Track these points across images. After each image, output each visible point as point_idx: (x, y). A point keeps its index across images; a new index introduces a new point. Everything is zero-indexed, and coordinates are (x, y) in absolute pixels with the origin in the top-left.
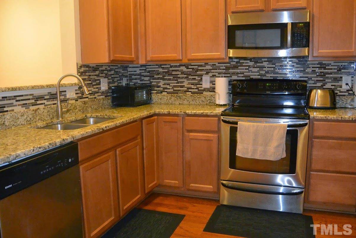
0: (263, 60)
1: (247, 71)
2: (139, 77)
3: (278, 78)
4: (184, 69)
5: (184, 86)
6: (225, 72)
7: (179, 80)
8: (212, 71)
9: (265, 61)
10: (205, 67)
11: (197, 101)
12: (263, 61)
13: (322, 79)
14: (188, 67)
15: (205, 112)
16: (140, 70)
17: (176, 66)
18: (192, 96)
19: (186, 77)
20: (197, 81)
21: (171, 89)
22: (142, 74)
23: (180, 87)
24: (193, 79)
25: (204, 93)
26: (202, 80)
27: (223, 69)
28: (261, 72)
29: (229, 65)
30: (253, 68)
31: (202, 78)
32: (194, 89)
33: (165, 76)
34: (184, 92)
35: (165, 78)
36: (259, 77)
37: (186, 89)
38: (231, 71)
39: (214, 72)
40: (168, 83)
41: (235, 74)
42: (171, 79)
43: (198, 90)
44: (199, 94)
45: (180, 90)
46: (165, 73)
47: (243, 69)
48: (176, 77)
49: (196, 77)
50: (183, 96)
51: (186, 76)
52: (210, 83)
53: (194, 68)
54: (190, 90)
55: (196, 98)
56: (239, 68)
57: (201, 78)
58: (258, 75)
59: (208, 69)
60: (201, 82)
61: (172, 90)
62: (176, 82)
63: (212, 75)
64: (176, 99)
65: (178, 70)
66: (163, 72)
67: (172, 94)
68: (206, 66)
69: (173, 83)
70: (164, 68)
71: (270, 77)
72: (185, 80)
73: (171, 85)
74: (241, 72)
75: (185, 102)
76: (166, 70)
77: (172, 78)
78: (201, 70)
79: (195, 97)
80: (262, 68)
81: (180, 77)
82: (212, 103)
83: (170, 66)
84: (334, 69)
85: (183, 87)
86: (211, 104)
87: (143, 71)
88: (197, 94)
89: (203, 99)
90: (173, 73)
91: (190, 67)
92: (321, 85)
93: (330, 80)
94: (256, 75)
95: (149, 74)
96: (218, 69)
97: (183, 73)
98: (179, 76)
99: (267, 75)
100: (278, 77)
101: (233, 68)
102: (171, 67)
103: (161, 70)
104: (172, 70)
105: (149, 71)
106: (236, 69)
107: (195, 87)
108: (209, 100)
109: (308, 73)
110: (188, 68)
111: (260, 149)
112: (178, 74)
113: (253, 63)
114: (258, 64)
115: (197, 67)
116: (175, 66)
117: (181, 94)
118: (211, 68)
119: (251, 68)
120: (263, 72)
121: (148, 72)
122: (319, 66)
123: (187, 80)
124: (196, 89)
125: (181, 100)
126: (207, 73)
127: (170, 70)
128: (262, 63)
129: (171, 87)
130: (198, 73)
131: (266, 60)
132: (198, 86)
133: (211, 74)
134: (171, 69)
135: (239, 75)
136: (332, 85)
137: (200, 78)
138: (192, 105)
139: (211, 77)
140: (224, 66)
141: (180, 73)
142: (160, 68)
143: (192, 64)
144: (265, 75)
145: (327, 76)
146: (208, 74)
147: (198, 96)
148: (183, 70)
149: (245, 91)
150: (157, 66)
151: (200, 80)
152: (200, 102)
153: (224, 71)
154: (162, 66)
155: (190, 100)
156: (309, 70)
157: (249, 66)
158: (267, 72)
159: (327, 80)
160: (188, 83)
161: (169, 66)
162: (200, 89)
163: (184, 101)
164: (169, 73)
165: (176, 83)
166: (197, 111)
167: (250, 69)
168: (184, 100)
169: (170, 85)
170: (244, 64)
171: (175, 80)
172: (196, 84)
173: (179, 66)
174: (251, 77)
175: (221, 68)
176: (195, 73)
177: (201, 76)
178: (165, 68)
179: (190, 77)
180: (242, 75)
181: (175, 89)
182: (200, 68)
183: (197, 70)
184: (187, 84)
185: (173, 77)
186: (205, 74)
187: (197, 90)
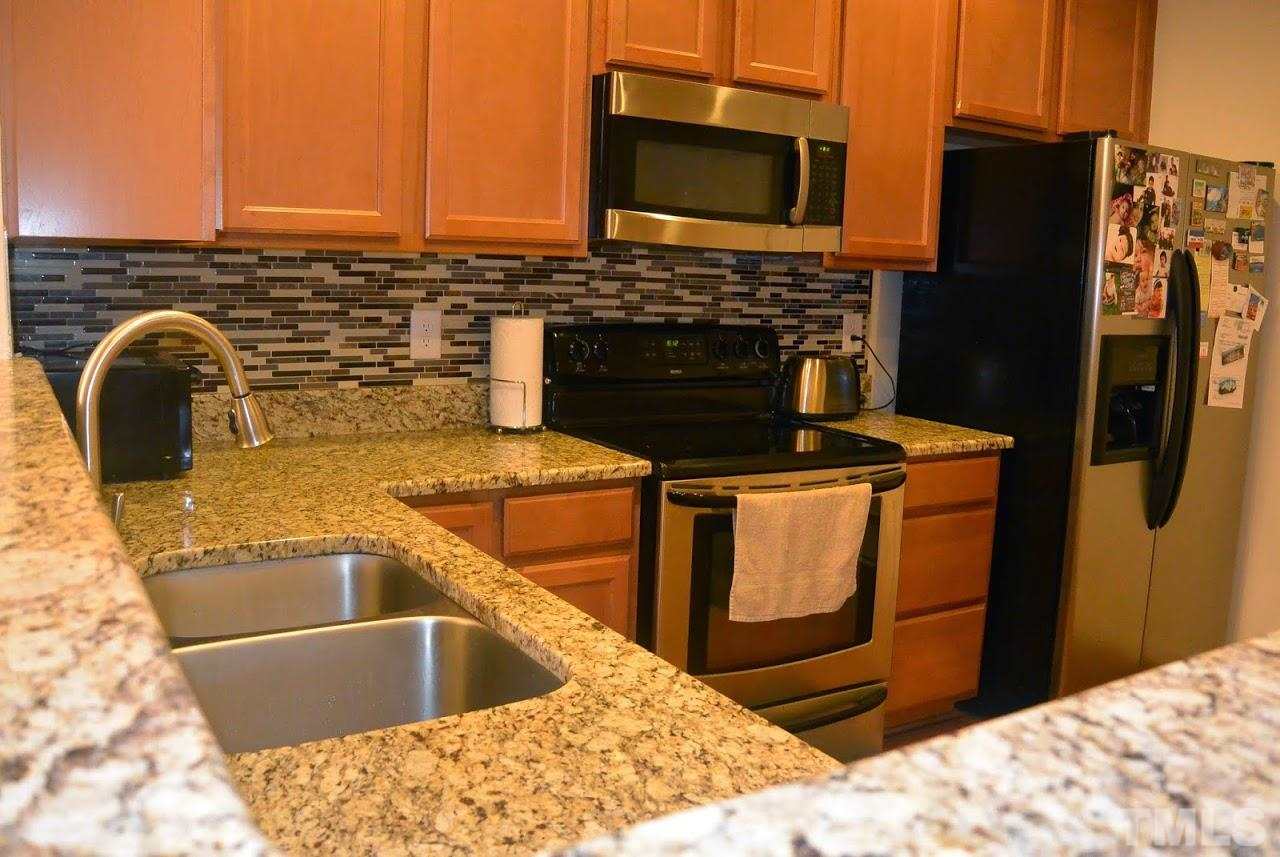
0: (634, 252)
1: (582, 290)
2: (79, 308)
3: (681, 320)
4: (327, 273)
5: (328, 352)
6: (503, 294)
7: (303, 327)
8: (453, 287)
9: (641, 257)
10: (424, 268)
11: (391, 419)
12: (634, 256)
13: (795, 322)
14: (349, 267)
15: (593, 468)
16: (87, 271)
17: (288, 261)
18: (369, 397)
19: (335, 313)
20: (384, 332)
21: (263, 368)
22: (99, 293)
23: (309, 360)
24: (368, 319)
25: (416, 382)
26: (408, 326)
27: (496, 282)
28: (628, 297)
29: (517, 264)
30: (604, 279)
31: (409, 319)
32: (371, 365)
33: (233, 307)
34: (329, 379)
35: (232, 314)
36: (621, 314)
37: (335, 366)
38: (525, 288)
39: (458, 294)
40: (245, 340)
41: (538, 301)
42: (262, 320)
43: (391, 371)
44: (399, 388)
45: (308, 373)
46: (232, 293)
47: (569, 284)
48: (287, 314)
49: (384, 315)
50: (329, 399)
51: (335, 306)
52: (443, 338)
53: (372, 274)
54: (354, 372)
55: (389, 407)
56: (557, 277)
57: (404, 319)
58: (618, 308)
59: (435, 281)
60: (403, 332)
61: (268, 374)
62: (288, 333)
63: (453, 306)
64: (292, 414)
65: (300, 280)
66: (220, 286)
67: (276, 394)
68: (428, 266)
69: (274, 341)
70: (225, 265)
71: (657, 315)
72: (333, 327)
73: (262, 348)
74: (560, 294)
75: (340, 427)
76: (240, 279)
77: (266, 314)
78: (405, 283)
79: (384, 400)
80: (630, 279)
81: (307, 313)
82: (457, 421)
83: (262, 258)
84: (826, 291)
85: (322, 360)
86: (452, 426)
87: (107, 279)
88: (391, 389)
89: (419, 408)
90: (274, 293)
91: (355, 267)
92: (795, 342)
93: (815, 327)
94: (610, 308)
95: (138, 293)
96: (477, 282)
97: (321, 293)
98: (301, 307)
99: (649, 308)
100: (680, 315)
101: (531, 276)
102: (265, 261)
103: (209, 276)
104: (269, 279)
105: (140, 278)
106: (545, 283)
107: (379, 358)
108: (444, 410)
109: (759, 303)
110: (345, 272)
111: (801, 581)
112: (301, 300)
113: (604, 261)
114: (620, 268)
115: (386, 267)
116: (283, 259)
117: (318, 393)
118: (448, 275)
119: (594, 279)
120: (636, 297)
121: (133, 287)
122: (789, 280)
123: (341, 327)
124: (381, 364)
125: (319, 420)
126: (431, 298)
127: (261, 279)
128: (633, 263)
129: (262, 361)
130: (391, 293)
131: (645, 252)
132: (391, 351)
133: (445, 302)
134: (262, 273)
135: (555, 307)
136: (819, 343)
137: (398, 319)
138: (369, 437)
139: (447, 313)
140: (501, 269)
141: (308, 293)
142: (204, 266)
143: (365, 255)
144: (638, 309)
145: (809, 311)
146: (435, 301)
147: (398, 399)
148: (322, 279)
149: (603, 368)
150: (190, 258)
151: (399, 326)
152: (406, 421)
153: (500, 288)
154: (218, 258)
155: (361, 416)
156: (764, 293)
157: (590, 273)
158: (648, 297)
159: (808, 327)
160: (347, 339)
161: (253, 259)
162: (398, 364)
163: (334, 423)
164: (253, 293)
165: (289, 340)
166: (564, 471)
167: (593, 284)
168: (333, 419)
169: (256, 348)
170: (573, 266)
171: (283, 327)
172: (380, 345)
173: (302, 259)
174: (596, 314)
175: (489, 275)
176: (378, 293)
177: (406, 307)
178: (233, 265)
179: (354, 313)
180: (565, 307)
181: (282, 367)
182: (398, 274)
183: (391, 283)
184: (341, 346)
185: (273, 314)
186: (424, 300)
187: (385, 371)
